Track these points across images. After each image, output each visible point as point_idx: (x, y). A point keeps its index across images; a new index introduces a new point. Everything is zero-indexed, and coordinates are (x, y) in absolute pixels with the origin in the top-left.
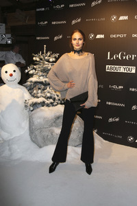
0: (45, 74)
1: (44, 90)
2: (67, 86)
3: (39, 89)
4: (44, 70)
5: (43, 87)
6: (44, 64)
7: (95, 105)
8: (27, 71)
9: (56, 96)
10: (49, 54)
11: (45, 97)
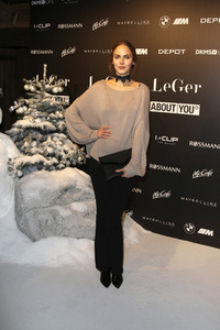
0: (44, 114)
2: (95, 134)
5: (40, 136)
6: (43, 97)
8: (12, 108)
9: (63, 153)
11: (43, 154)
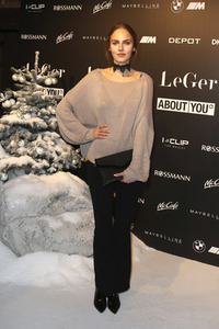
0: (34, 109)
1: (30, 140)
2: (91, 134)
3: (22, 138)
4: (33, 100)
5: (29, 134)
6: (33, 89)
7: (144, 178)
9: (54, 155)
10: (44, 69)
11: (31, 156)
